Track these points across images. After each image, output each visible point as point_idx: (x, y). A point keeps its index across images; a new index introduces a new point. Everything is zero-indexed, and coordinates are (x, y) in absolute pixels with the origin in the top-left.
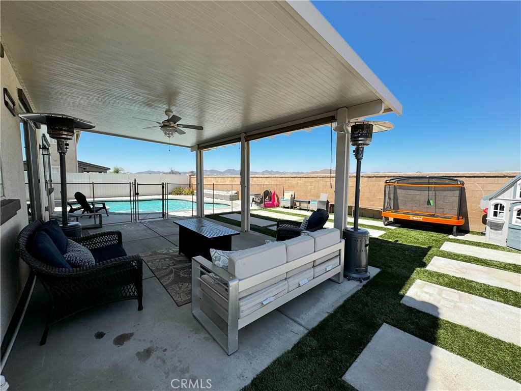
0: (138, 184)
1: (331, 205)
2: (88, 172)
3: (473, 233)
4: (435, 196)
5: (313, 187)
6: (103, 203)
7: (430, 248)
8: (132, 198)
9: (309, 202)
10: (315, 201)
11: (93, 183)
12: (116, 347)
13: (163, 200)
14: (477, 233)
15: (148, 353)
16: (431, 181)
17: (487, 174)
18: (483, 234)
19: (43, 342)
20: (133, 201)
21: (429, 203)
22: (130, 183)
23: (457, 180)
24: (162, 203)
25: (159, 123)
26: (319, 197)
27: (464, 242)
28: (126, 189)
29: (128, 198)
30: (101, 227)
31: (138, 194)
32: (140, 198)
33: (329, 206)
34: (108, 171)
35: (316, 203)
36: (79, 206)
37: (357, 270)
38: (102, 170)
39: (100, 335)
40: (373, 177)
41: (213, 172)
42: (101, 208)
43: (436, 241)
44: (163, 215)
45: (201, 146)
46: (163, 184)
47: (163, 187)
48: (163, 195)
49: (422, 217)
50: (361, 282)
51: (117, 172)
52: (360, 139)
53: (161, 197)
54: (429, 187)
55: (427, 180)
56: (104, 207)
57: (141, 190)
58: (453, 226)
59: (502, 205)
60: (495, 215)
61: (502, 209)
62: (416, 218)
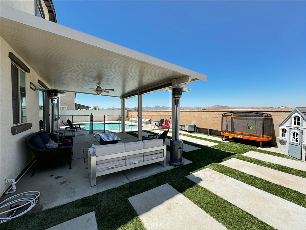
0: (93, 116)
1: (197, 128)
2: (81, 109)
5: (188, 117)
6: (79, 125)
7: (236, 153)
8: (90, 123)
9: (185, 126)
10: (187, 125)
11: (72, 116)
12: (55, 180)
13: (105, 124)
15: (64, 182)
16: (247, 114)
17: (285, 110)
19: (33, 175)
20: (90, 124)
21: (249, 128)
22: (89, 115)
24: (104, 126)
25: (94, 89)
26: (191, 123)
28: (87, 118)
29: (88, 123)
30: (75, 136)
31: (92, 121)
32: (94, 123)
33: (196, 128)
34: (90, 109)
35: (188, 126)
36: (69, 126)
37: (174, 161)
38: (87, 108)
39: (52, 176)
40: (220, 112)
41: (147, 108)
42: (78, 127)
44: (105, 131)
45: (124, 96)
46: (105, 116)
47: (105, 117)
48: (105, 121)
50: (175, 167)
51: (95, 109)
52: (176, 95)
53: (104, 122)
54: (246, 118)
55: (244, 114)
56: (80, 127)
57: (94, 119)
58: (260, 142)
59: (285, 129)
60: (283, 136)
61: (286, 132)
62: (239, 137)
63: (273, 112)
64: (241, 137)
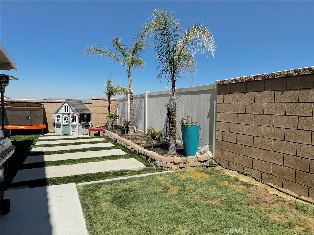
3: (51, 132)
4: (31, 113)
7: (33, 140)
14: (52, 132)
16: (29, 104)
18: (54, 132)
21: (28, 118)
23: (41, 104)
27: (47, 136)
43: (35, 137)
49: (26, 127)
52: (2, 83)
54: (28, 108)
55: (26, 104)
58: (42, 129)
59: (59, 116)
60: (58, 121)
61: (60, 118)
62: (22, 128)
63: (45, 102)
64: (25, 128)
